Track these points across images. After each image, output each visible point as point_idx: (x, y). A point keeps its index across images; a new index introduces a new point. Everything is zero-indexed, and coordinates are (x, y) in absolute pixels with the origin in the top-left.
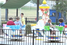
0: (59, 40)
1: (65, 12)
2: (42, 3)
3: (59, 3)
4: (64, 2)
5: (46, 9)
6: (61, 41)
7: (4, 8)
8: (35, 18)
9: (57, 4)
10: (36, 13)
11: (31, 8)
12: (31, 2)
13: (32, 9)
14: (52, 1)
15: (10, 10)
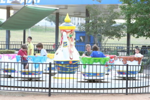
0: (102, 78)
1: (99, 35)
2: (63, 21)
3: (90, 21)
4: (99, 20)
5: (72, 30)
6: (106, 80)
7: (4, 28)
8: (53, 44)
9: (87, 22)
10: (54, 37)
11: (46, 29)
12: (46, 19)
13: (48, 31)
14: (80, 18)
15: (12, 33)
